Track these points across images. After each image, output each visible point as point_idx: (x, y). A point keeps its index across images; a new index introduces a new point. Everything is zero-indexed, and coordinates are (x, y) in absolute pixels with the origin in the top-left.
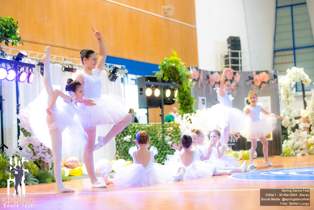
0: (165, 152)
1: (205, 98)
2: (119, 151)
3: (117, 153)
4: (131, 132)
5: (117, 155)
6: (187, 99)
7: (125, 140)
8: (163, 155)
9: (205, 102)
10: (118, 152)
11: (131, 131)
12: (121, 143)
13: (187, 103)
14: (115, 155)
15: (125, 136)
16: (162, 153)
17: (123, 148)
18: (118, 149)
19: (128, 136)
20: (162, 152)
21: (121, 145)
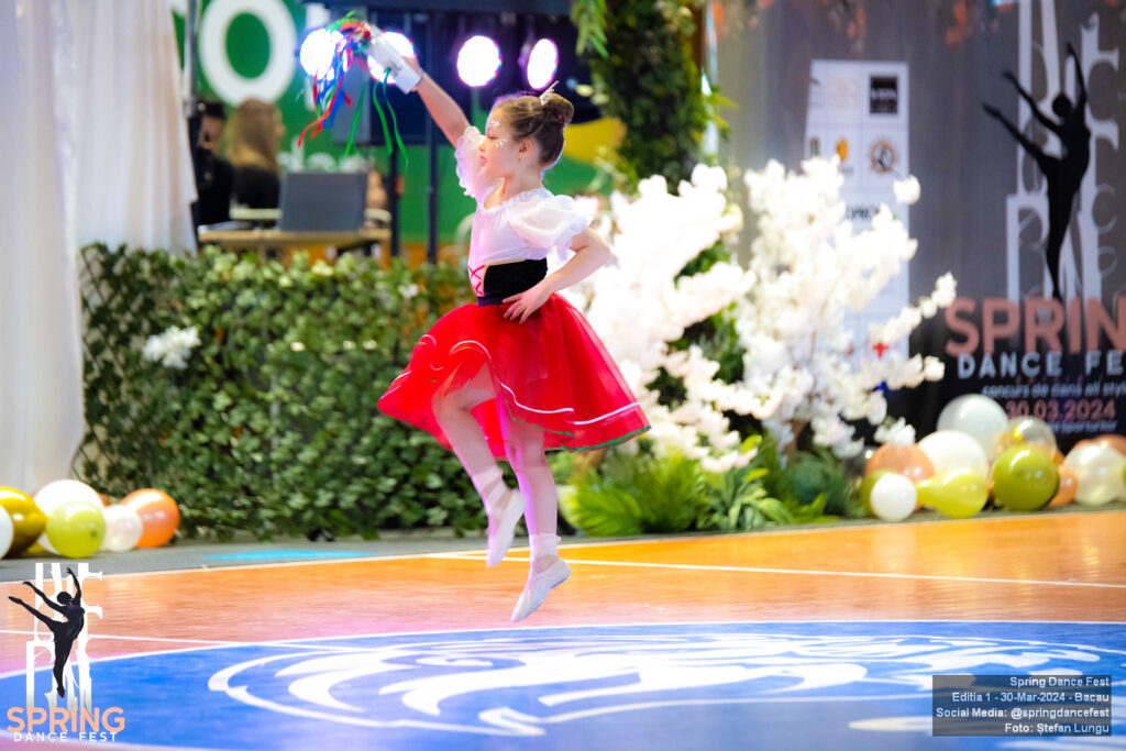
0: (415, 440)
1: (900, 71)
2: (107, 427)
3: (90, 438)
4: (201, 309)
5: (92, 451)
6: (648, 94)
7: (156, 357)
8: (397, 464)
9: (903, 95)
10: (101, 432)
11: (203, 302)
12: (130, 372)
13: (655, 118)
14: (81, 449)
15: (157, 330)
16: (398, 451)
17: (135, 407)
18: (100, 415)
19: (174, 329)
20: (396, 440)
21: (124, 387)
